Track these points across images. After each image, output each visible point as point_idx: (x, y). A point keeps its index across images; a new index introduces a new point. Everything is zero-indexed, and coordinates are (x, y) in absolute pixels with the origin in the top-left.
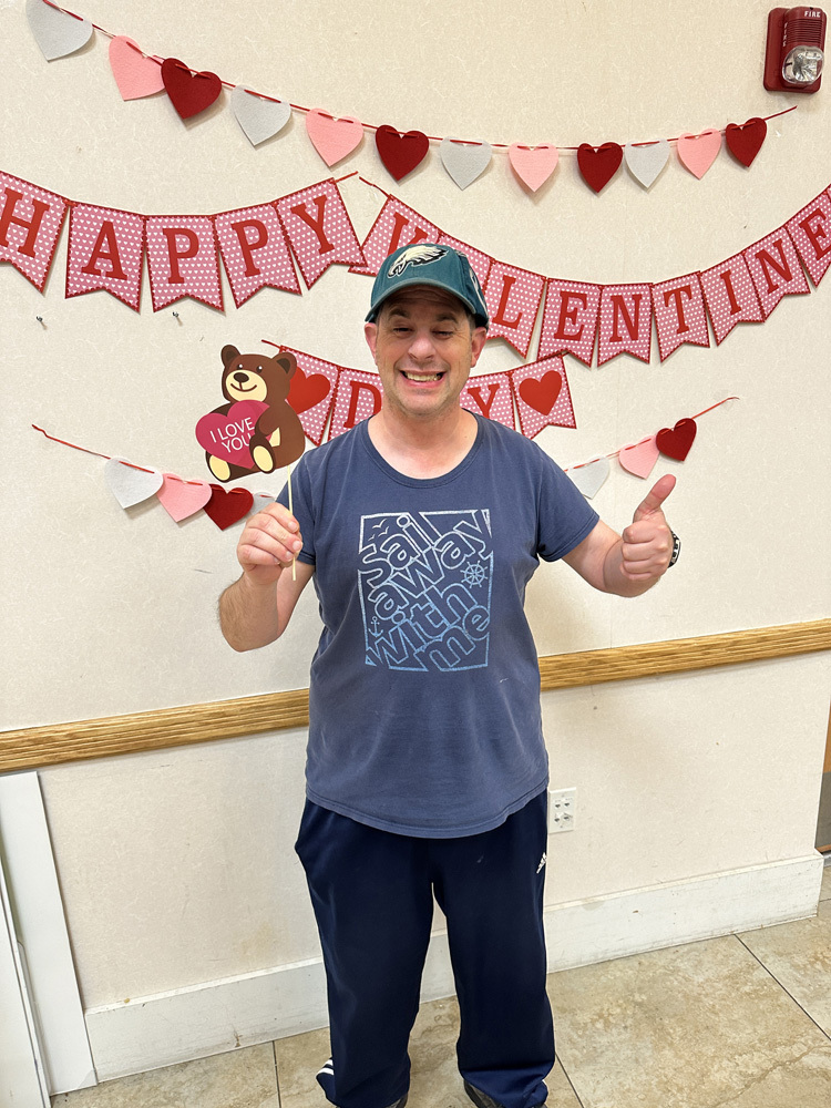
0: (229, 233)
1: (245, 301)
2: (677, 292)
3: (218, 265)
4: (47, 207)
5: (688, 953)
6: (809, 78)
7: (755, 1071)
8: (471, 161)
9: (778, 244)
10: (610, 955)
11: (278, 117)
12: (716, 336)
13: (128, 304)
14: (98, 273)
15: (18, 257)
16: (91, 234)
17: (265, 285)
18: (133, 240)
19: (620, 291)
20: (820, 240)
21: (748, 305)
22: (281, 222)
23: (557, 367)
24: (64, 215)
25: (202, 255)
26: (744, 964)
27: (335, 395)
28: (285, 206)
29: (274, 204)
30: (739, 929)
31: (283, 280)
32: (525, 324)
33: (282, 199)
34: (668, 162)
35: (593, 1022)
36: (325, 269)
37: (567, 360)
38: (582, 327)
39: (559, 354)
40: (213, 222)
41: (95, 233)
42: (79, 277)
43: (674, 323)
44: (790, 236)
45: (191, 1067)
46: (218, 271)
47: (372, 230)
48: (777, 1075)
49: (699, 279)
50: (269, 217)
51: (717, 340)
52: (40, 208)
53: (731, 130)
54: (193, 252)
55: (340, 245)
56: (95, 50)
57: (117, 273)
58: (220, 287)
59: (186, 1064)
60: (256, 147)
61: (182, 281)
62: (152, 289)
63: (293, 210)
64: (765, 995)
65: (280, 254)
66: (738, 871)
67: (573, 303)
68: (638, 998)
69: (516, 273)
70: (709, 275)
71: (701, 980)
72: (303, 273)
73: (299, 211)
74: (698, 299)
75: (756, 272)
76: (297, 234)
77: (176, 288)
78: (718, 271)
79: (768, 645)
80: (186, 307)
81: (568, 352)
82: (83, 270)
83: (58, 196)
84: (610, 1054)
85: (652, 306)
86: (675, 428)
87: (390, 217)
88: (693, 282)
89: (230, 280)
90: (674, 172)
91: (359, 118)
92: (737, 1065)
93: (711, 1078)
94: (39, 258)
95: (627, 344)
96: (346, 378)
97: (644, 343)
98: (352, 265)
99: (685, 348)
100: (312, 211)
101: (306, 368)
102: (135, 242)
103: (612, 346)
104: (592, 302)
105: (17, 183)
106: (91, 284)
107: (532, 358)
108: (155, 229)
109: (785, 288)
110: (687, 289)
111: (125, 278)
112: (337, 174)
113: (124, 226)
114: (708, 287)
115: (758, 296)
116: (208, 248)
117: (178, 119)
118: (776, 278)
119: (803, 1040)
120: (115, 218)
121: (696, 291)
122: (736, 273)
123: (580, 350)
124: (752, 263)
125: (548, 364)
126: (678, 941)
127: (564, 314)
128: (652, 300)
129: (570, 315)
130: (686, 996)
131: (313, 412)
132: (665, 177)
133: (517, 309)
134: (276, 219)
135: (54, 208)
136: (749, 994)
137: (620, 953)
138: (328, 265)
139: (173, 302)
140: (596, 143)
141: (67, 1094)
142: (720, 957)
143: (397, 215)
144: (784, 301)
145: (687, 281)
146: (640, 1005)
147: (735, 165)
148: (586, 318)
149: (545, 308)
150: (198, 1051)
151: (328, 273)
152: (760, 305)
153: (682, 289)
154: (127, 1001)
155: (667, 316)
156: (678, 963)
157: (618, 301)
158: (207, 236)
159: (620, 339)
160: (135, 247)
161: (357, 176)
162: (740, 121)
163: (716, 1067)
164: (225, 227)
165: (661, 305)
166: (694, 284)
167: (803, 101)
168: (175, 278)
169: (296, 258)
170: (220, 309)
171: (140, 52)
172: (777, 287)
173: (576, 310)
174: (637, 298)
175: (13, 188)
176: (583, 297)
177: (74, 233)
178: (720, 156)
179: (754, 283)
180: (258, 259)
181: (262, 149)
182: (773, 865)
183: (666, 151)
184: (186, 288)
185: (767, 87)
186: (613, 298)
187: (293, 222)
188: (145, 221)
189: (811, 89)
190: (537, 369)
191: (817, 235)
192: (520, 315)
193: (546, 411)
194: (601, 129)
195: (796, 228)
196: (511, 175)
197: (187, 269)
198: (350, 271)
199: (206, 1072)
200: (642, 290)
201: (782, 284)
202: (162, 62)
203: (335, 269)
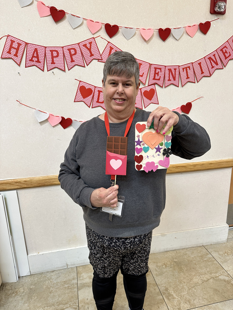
0: (67, 51)
1: (71, 69)
2: (186, 68)
3: (64, 59)
4: (21, 44)
5: (190, 250)
6: (222, 10)
7: (205, 279)
8: (130, 33)
9: (214, 55)
10: (168, 250)
11: (80, 21)
12: (197, 80)
13: (41, 69)
14: (33, 61)
15: (13, 57)
16: (32, 51)
17: (76, 65)
18: (42, 53)
19: (170, 67)
20: (226, 54)
21: (206, 72)
22: (80, 48)
23: (154, 88)
24: (25, 46)
25: (60, 57)
26: (205, 253)
27: (94, 94)
28: (81, 44)
29: (78, 44)
30: (204, 244)
31: (81, 63)
32: (145, 76)
33: (80, 42)
34: (184, 33)
35: (162, 266)
36: (92, 61)
37: (156, 86)
38: (160, 77)
39: (154, 84)
40: (63, 48)
41: (33, 51)
42: (29, 62)
43: (185, 76)
44: (218, 53)
45: (55, 272)
46: (64, 61)
47: (104, 51)
48: (211, 280)
49: (192, 64)
50: (77, 47)
51: (197, 81)
52: (19, 45)
53: (201, 25)
54: (57, 56)
55: (95, 55)
56: (33, 4)
57: (38, 61)
58: (64, 65)
59: (54, 271)
60: (74, 29)
61: (55, 63)
62: (47, 65)
63: (83, 45)
64: (211, 261)
65: (80, 57)
66: (204, 228)
67: (158, 70)
68: (175, 260)
69: (142, 62)
70: (195, 63)
71: (193, 257)
72: (86, 62)
73: (85, 46)
74: (192, 70)
75: (208, 63)
76: (84, 52)
77: (53, 66)
78: (197, 62)
79: (212, 165)
80: (56, 70)
81: (157, 84)
82: (30, 60)
83: (24, 42)
84: (166, 273)
85: (179, 72)
86: (186, 105)
87: (109, 48)
88: (191, 65)
89: (67, 63)
90: (185, 36)
91: (100, 21)
92: (201, 277)
93: (193, 280)
94: (19, 57)
95: (172, 82)
96: (97, 89)
97: (177, 81)
98: (98, 60)
99: (189, 84)
100: (88, 46)
101: (86, 87)
102: (43, 53)
103: (168, 82)
104: (163, 70)
105: (14, 38)
106: (32, 64)
107: (147, 85)
108: (48, 50)
109: (216, 67)
110: (189, 67)
111: (40, 63)
112: (95, 36)
113: (40, 49)
114: (195, 67)
115: (209, 69)
116: (61, 55)
117: (54, 22)
118: (214, 64)
119: (219, 272)
120: (38, 47)
121: (191, 68)
122: (203, 63)
123: (160, 83)
124: (207, 60)
125: (151, 87)
126: (187, 247)
127: (155, 73)
128: (179, 70)
129: (157, 74)
130: (188, 260)
131: (88, 98)
132: (183, 37)
133: (142, 72)
134: (79, 48)
135: (23, 45)
136: (206, 261)
137: (171, 249)
138: (92, 60)
139: (52, 69)
140: (164, 28)
141: (23, 277)
142: (199, 251)
143: (110, 47)
144: (216, 71)
145: (189, 65)
146: (175, 262)
147: (202, 34)
148: (161, 74)
149: (150, 71)
150: (57, 268)
151: (92, 62)
152: (209, 71)
153: (187, 67)
154: (39, 253)
155: (183, 74)
156: (187, 252)
157: (170, 70)
158: (61, 52)
159: (171, 80)
160: (43, 55)
161: (100, 37)
162: (203, 22)
163: (195, 278)
164: (66, 50)
165: (182, 71)
166: (191, 66)
167: (221, 17)
168: (53, 63)
169: (84, 58)
170: (64, 71)
171: (45, 5)
172: (214, 67)
173: (158, 72)
174: (175, 69)
175: (12, 39)
176: (160, 69)
177: (28, 51)
178: (198, 31)
179: (207, 66)
180: (74, 58)
181: (75, 30)
182: (214, 227)
183: (183, 30)
184: (56, 65)
185: (211, 13)
186: (168, 69)
187: (83, 48)
188: (45, 48)
189: (223, 13)
190: (148, 88)
191: (225, 53)
192: (143, 73)
193: (150, 100)
194: (165, 24)
195: (219, 51)
196: (141, 37)
197: (56, 60)
198: (98, 61)
199: (59, 273)
200: (176, 67)
201: (215, 66)
202: (50, 7)
203: (94, 61)
